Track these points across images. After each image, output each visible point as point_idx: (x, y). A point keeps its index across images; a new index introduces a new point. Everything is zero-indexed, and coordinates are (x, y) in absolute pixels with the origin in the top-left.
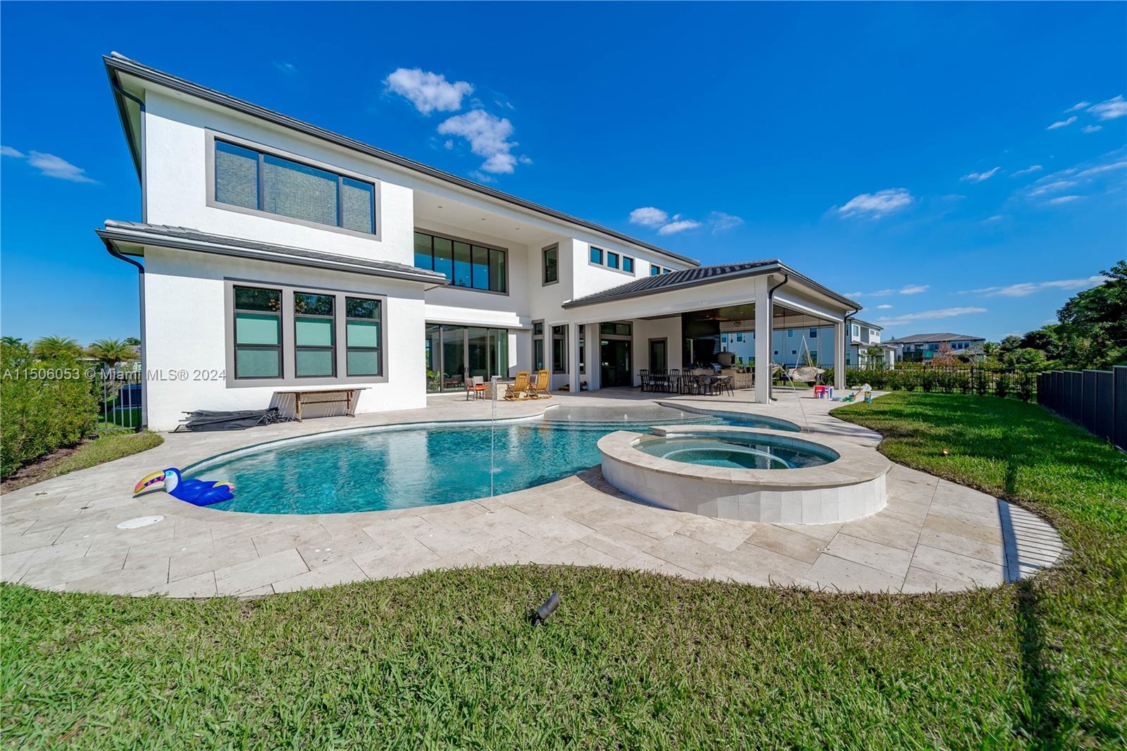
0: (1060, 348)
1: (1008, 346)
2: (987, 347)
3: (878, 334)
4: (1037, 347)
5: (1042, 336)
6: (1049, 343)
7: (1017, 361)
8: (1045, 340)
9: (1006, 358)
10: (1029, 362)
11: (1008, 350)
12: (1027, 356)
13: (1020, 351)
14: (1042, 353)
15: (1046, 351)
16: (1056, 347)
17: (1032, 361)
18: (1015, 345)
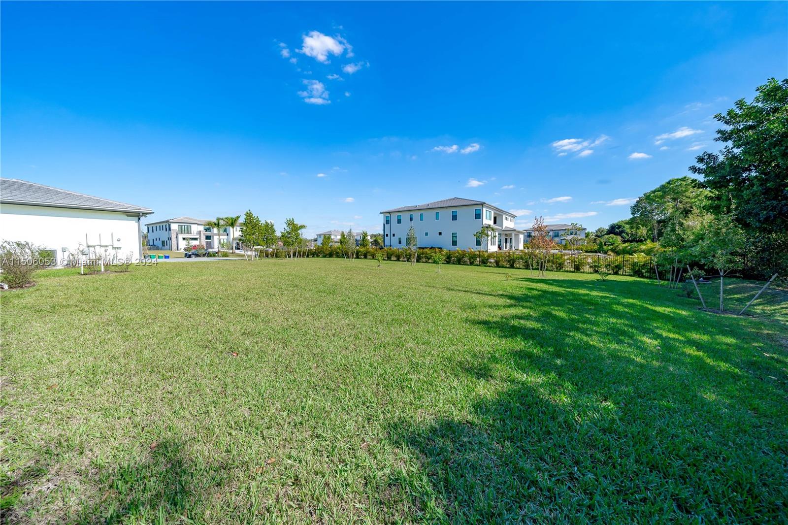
0: (630, 235)
1: (599, 234)
2: (587, 235)
3: (512, 221)
4: (616, 234)
5: (619, 227)
6: (623, 232)
7: (605, 243)
8: (621, 229)
9: (598, 242)
10: (612, 244)
11: (599, 237)
12: (611, 240)
13: (606, 237)
14: (619, 238)
15: (622, 237)
16: (627, 234)
17: (614, 244)
18: (603, 233)
